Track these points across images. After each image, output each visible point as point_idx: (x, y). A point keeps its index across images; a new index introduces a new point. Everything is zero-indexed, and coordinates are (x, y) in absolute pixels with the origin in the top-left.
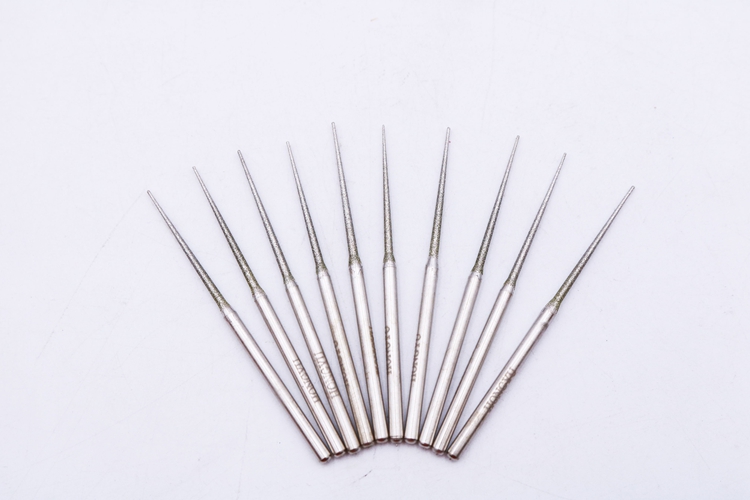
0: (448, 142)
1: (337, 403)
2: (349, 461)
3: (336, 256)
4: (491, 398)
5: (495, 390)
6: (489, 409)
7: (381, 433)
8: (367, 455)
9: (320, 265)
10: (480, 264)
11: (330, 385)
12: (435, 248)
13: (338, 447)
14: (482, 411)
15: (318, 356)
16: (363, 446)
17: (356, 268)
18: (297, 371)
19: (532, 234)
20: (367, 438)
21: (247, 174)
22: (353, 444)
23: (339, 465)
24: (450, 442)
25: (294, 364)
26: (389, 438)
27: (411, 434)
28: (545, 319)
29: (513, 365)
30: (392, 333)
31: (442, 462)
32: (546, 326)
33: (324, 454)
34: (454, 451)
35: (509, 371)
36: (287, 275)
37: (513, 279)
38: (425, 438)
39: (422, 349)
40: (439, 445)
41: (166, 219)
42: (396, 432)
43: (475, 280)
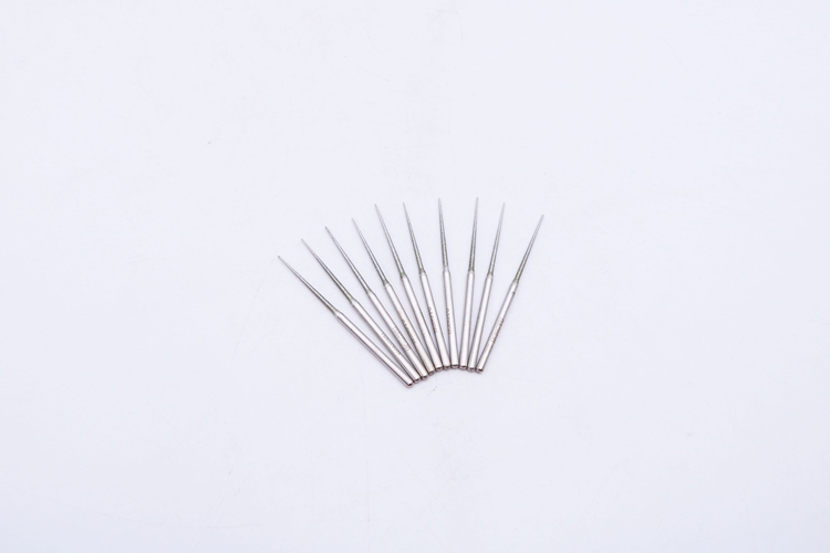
0: (440, 206)
1: (410, 353)
2: (422, 384)
3: (392, 275)
4: (494, 336)
5: (495, 331)
6: (494, 342)
7: (438, 365)
8: (432, 379)
10: (471, 268)
11: (404, 345)
12: (446, 262)
13: (417, 377)
14: (490, 343)
15: (395, 330)
16: (430, 373)
17: (405, 279)
18: (385, 340)
19: (496, 247)
20: (431, 369)
22: (424, 373)
23: (418, 386)
24: (477, 365)
25: (382, 336)
26: (443, 367)
27: (455, 362)
28: (513, 290)
29: (502, 316)
30: (433, 311)
31: (474, 375)
32: (514, 293)
33: (410, 382)
34: (480, 367)
36: (367, 290)
37: (491, 272)
38: (463, 363)
39: (451, 316)
40: (471, 366)
42: (447, 363)
43: (471, 275)
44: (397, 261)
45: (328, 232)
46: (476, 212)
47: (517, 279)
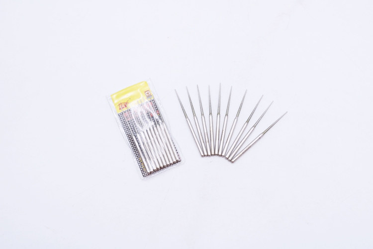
0: (246, 92)
1: (208, 144)
2: (208, 158)
3: (215, 112)
4: (243, 151)
5: (245, 149)
7: (216, 153)
8: (212, 157)
10: (248, 121)
11: (207, 140)
12: (238, 115)
13: (206, 154)
14: (241, 153)
15: (206, 133)
17: (219, 116)
18: (200, 135)
19: (262, 117)
20: (213, 153)
21: (198, 90)
22: (209, 154)
24: (232, 159)
25: (200, 134)
26: (221, 155)
28: (260, 136)
29: (250, 145)
31: (230, 163)
32: (260, 138)
33: (203, 155)
34: (233, 161)
35: (249, 146)
37: (255, 126)
40: (230, 159)
41: (178, 96)
43: (246, 124)
44: (219, 107)
45: (198, 87)
46: (260, 100)
47: (264, 133)
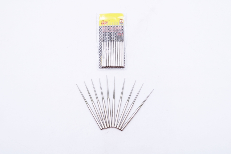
0: (125, 80)
1: (104, 120)
2: (105, 130)
3: (105, 97)
5: (129, 120)
6: (128, 123)
7: (111, 126)
8: (108, 129)
9: (103, 98)
10: (128, 100)
11: (103, 118)
12: (121, 97)
13: (104, 128)
14: (127, 123)
15: (102, 113)
16: (107, 128)
17: (108, 99)
18: (98, 115)
19: (137, 96)
20: (108, 126)
21: (92, 83)
22: (106, 127)
23: (103, 130)
25: (98, 114)
27: (115, 126)
28: (138, 109)
29: (132, 117)
30: (113, 110)
31: (120, 131)
32: (138, 111)
33: (101, 129)
34: (122, 130)
35: (131, 117)
36: (98, 100)
37: (133, 103)
38: (118, 127)
39: (118, 113)
41: (79, 89)
42: (113, 126)
43: (127, 103)
44: (108, 93)
45: (92, 81)
46: (135, 84)
47: (140, 107)
